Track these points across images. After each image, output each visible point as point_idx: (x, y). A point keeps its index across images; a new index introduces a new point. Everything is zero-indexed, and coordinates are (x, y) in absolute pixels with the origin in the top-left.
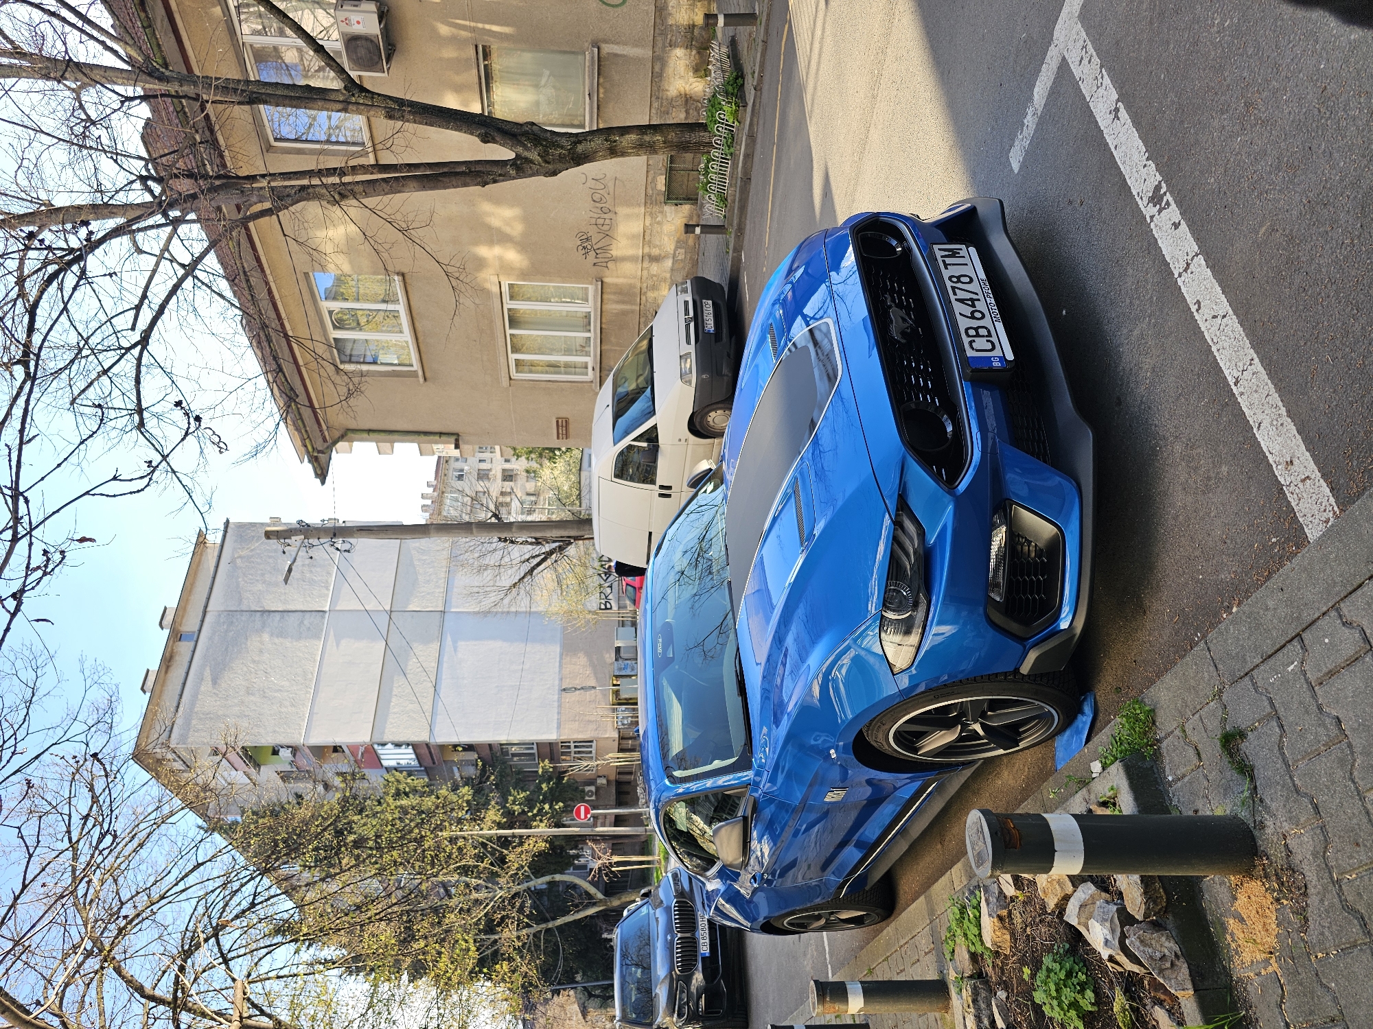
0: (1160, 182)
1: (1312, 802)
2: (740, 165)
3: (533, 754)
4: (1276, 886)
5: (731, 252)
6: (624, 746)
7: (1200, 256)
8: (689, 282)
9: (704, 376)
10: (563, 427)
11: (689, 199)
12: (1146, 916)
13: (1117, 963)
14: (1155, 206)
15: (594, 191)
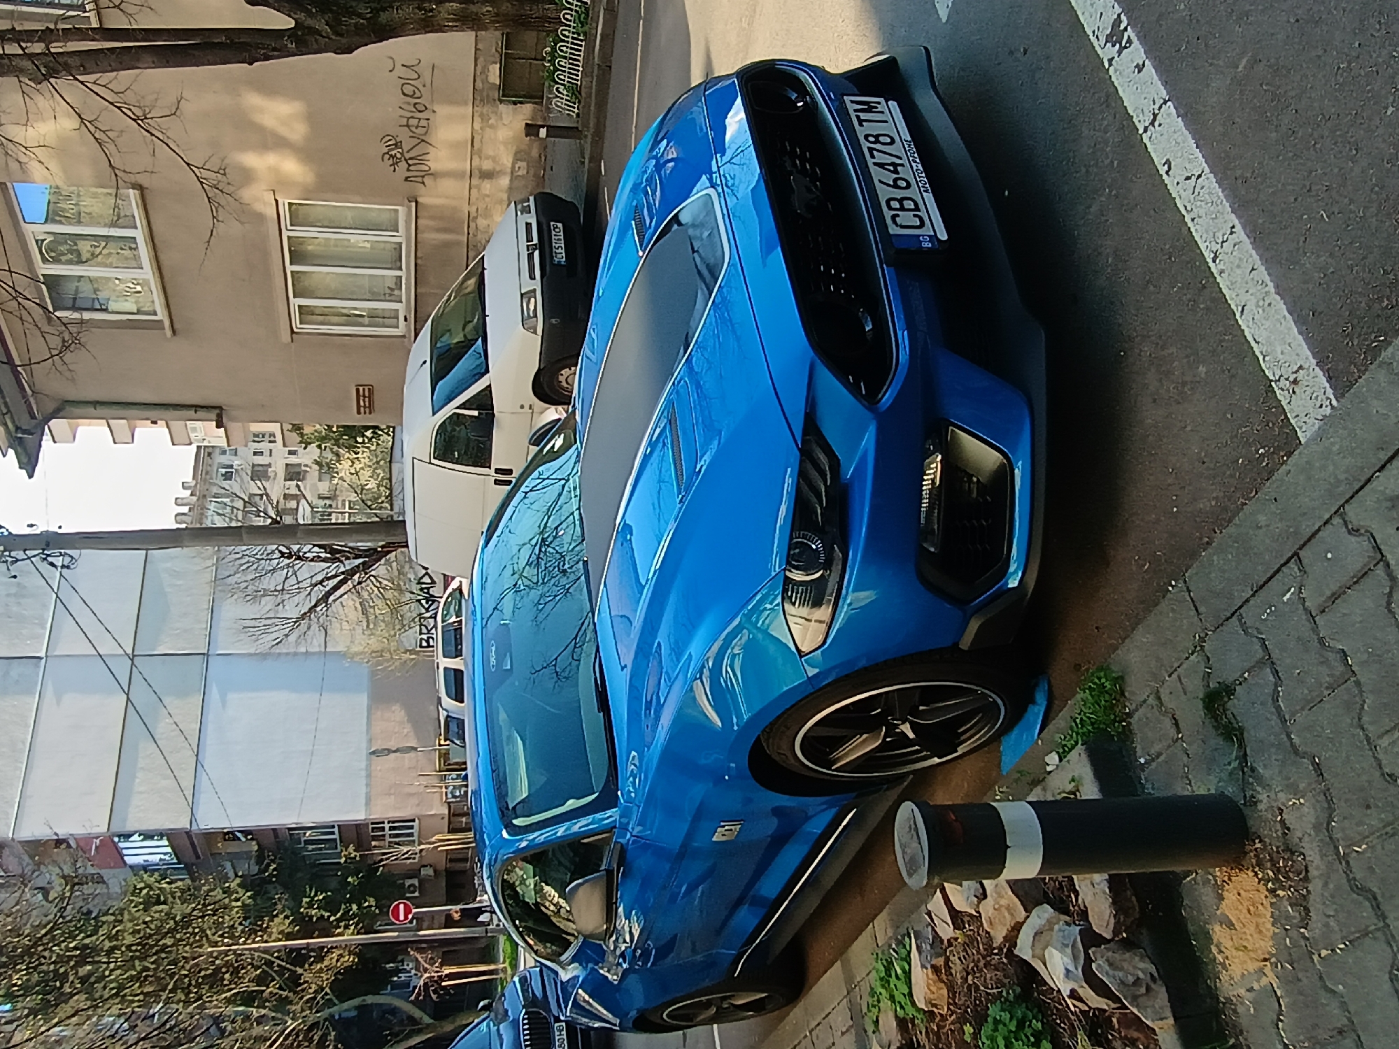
0: (1119, 15)
1: (1313, 763)
2: (597, 47)
3: (335, 840)
4: (1271, 873)
5: (587, 161)
6: (458, 826)
7: (1169, 103)
8: (532, 198)
9: (553, 321)
10: (367, 398)
11: (531, 97)
12: (1116, 932)
13: (1080, 1000)
14: (1113, 46)
15: (405, 82)
